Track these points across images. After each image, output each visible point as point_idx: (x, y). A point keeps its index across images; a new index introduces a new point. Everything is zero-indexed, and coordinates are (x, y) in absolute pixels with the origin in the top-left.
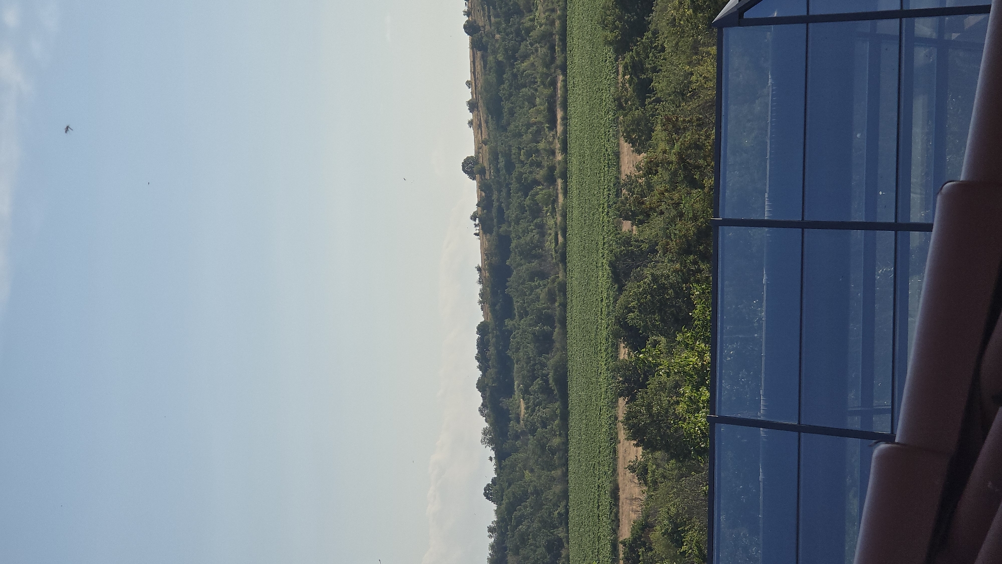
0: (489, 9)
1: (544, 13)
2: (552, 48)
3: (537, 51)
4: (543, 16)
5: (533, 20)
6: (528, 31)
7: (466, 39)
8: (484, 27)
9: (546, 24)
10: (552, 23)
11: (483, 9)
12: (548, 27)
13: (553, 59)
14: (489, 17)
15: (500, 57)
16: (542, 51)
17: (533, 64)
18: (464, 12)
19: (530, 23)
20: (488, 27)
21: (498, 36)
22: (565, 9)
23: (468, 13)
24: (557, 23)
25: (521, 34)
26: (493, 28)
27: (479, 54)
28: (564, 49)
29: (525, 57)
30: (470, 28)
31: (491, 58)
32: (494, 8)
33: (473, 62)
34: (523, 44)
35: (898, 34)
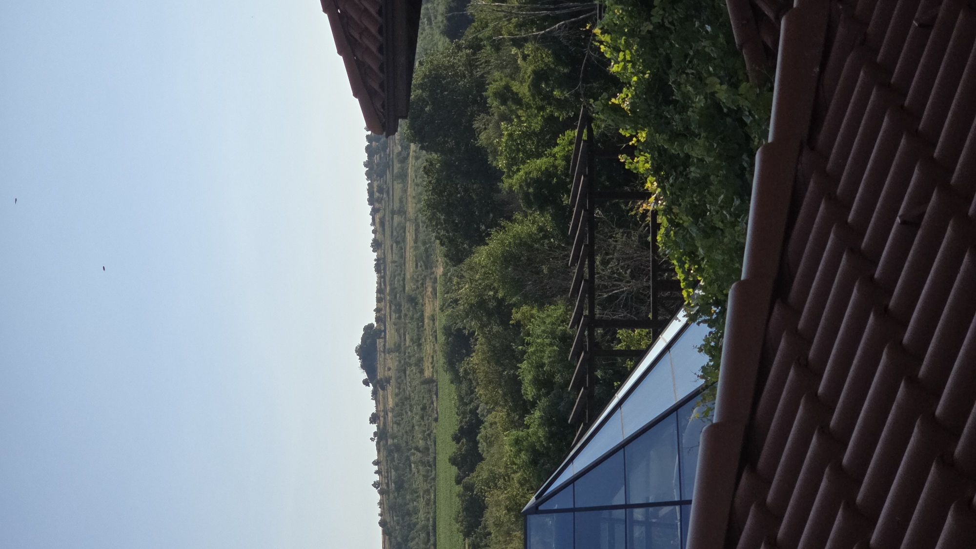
0: (393, 512)
1: (424, 514)
2: (428, 534)
3: (419, 535)
4: (423, 516)
5: (417, 518)
6: (416, 524)
7: (380, 529)
8: (390, 522)
9: (425, 521)
10: (428, 520)
11: (390, 513)
12: (426, 522)
13: (429, 540)
14: (393, 517)
15: (399, 539)
16: (423, 535)
17: (417, 543)
18: (379, 514)
19: (416, 520)
20: (392, 522)
21: (397, 528)
22: (435, 512)
23: (381, 515)
24: (431, 520)
25: (411, 527)
26: (395, 523)
27: (387, 537)
28: (435, 535)
29: (413, 539)
30: (382, 524)
31: (393, 540)
32: (396, 512)
33: (384, 542)
34: (412, 532)
35: (624, 518)
